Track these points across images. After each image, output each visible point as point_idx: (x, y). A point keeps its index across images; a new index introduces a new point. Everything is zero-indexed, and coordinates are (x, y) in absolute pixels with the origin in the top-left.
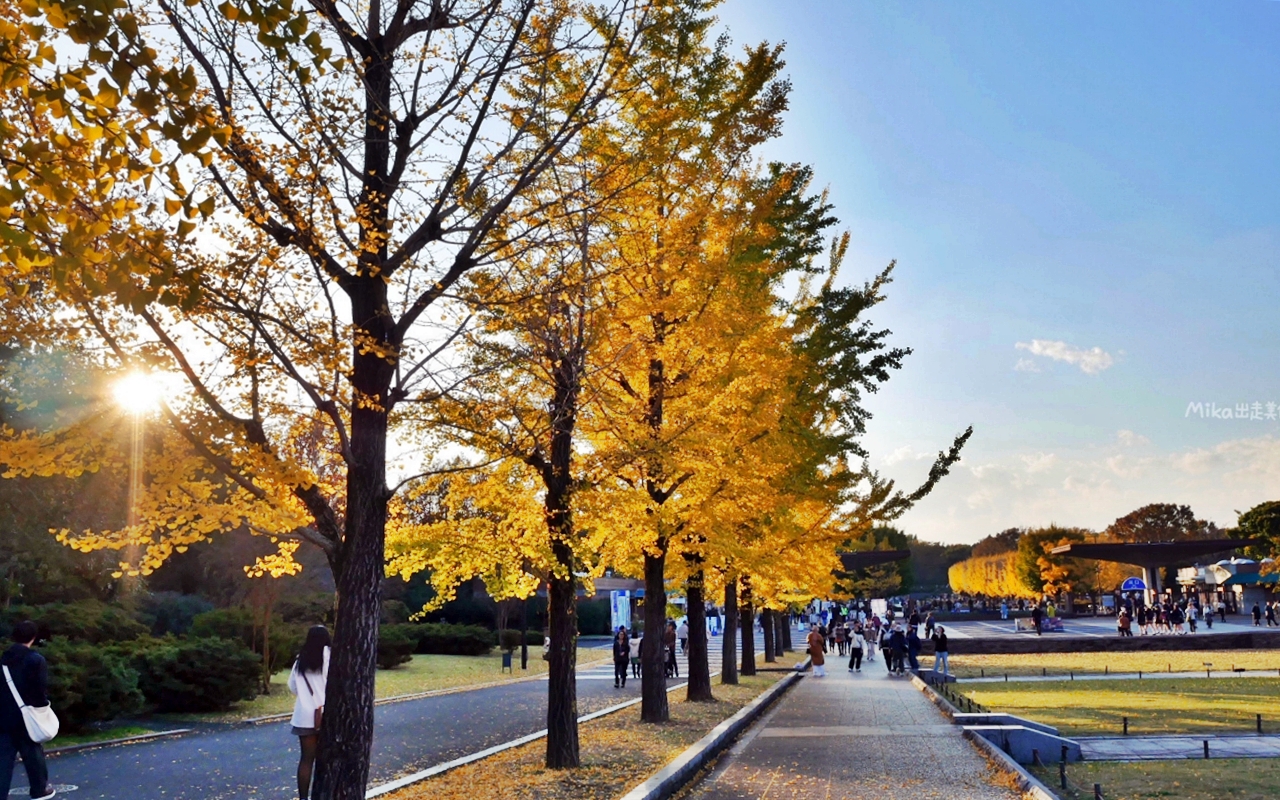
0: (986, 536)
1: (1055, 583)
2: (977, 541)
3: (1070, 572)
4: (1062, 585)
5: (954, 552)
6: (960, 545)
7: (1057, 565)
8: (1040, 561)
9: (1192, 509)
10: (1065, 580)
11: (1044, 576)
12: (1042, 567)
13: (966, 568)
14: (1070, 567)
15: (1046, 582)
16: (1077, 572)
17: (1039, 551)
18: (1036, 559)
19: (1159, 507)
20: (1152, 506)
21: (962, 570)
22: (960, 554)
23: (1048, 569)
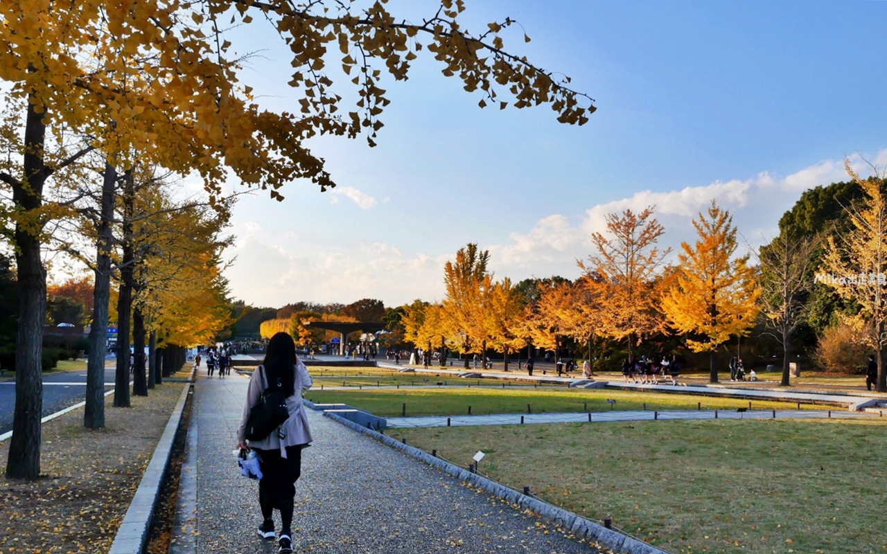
0: (287, 304)
1: (305, 338)
2: (281, 307)
3: (312, 333)
4: (308, 339)
5: (266, 313)
6: (270, 309)
7: (307, 329)
8: (299, 327)
9: (383, 303)
10: (310, 336)
11: (301, 334)
12: (300, 330)
13: (270, 324)
14: (313, 331)
15: (301, 337)
16: (315, 333)
17: (300, 322)
18: (298, 326)
19: (368, 300)
20: (365, 300)
21: (267, 326)
22: (270, 314)
23: (303, 331)
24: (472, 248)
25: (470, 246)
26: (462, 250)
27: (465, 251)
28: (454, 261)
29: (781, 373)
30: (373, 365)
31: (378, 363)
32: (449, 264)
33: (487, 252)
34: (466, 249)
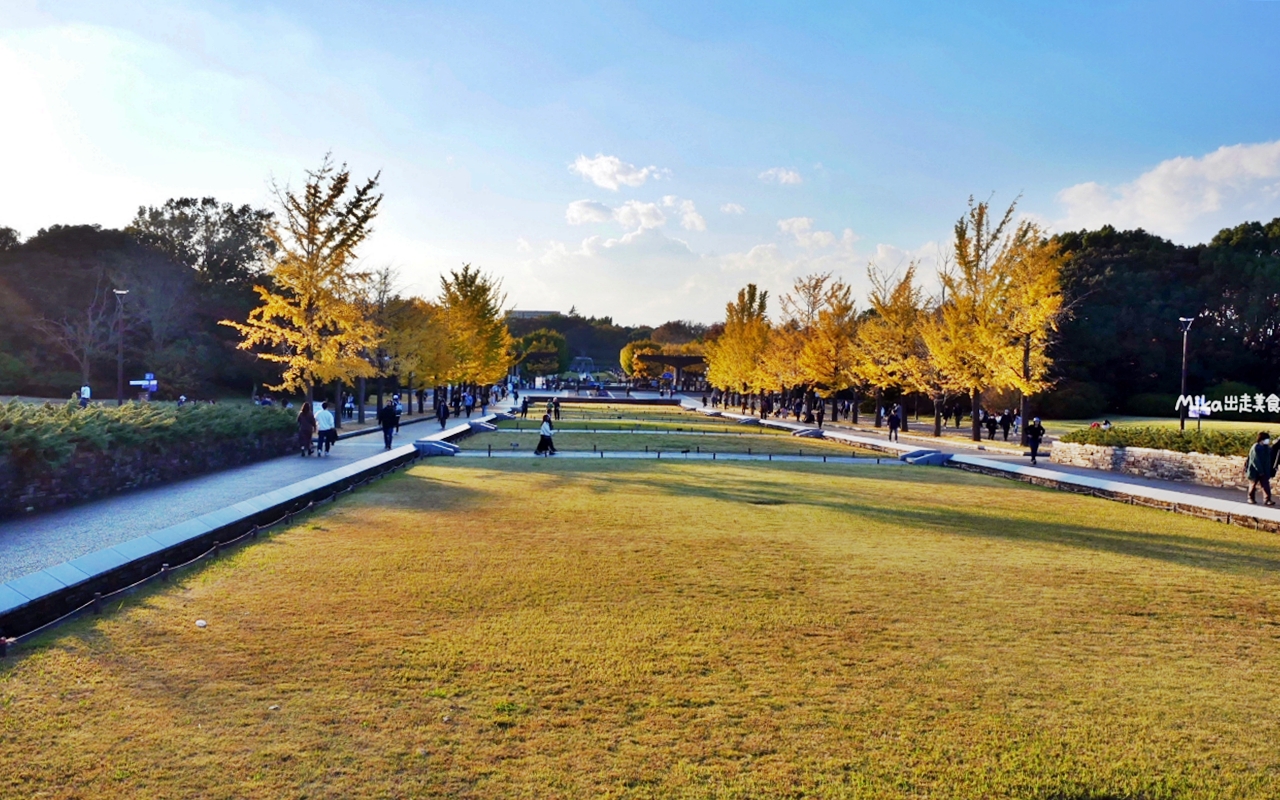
1: (640, 372)
4: (643, 373)
8: (634, 359)
15: (635, 370)
16: (651, 366)
17: (634, 354)
18: (632, 357)
23: (637, 364)
24: (752, 288)
25: (750, 286)
26: (743, 290)
27: (746, 292)
28: (736, 302)
29: (934, 419)
30: (676, 403)
31: (682, 401)
32: (730, 305)
33: (766, 292)
34: (747, 289)
